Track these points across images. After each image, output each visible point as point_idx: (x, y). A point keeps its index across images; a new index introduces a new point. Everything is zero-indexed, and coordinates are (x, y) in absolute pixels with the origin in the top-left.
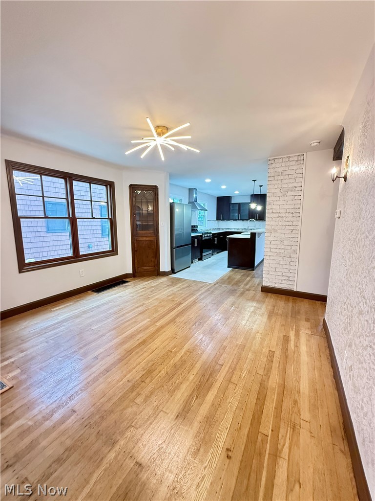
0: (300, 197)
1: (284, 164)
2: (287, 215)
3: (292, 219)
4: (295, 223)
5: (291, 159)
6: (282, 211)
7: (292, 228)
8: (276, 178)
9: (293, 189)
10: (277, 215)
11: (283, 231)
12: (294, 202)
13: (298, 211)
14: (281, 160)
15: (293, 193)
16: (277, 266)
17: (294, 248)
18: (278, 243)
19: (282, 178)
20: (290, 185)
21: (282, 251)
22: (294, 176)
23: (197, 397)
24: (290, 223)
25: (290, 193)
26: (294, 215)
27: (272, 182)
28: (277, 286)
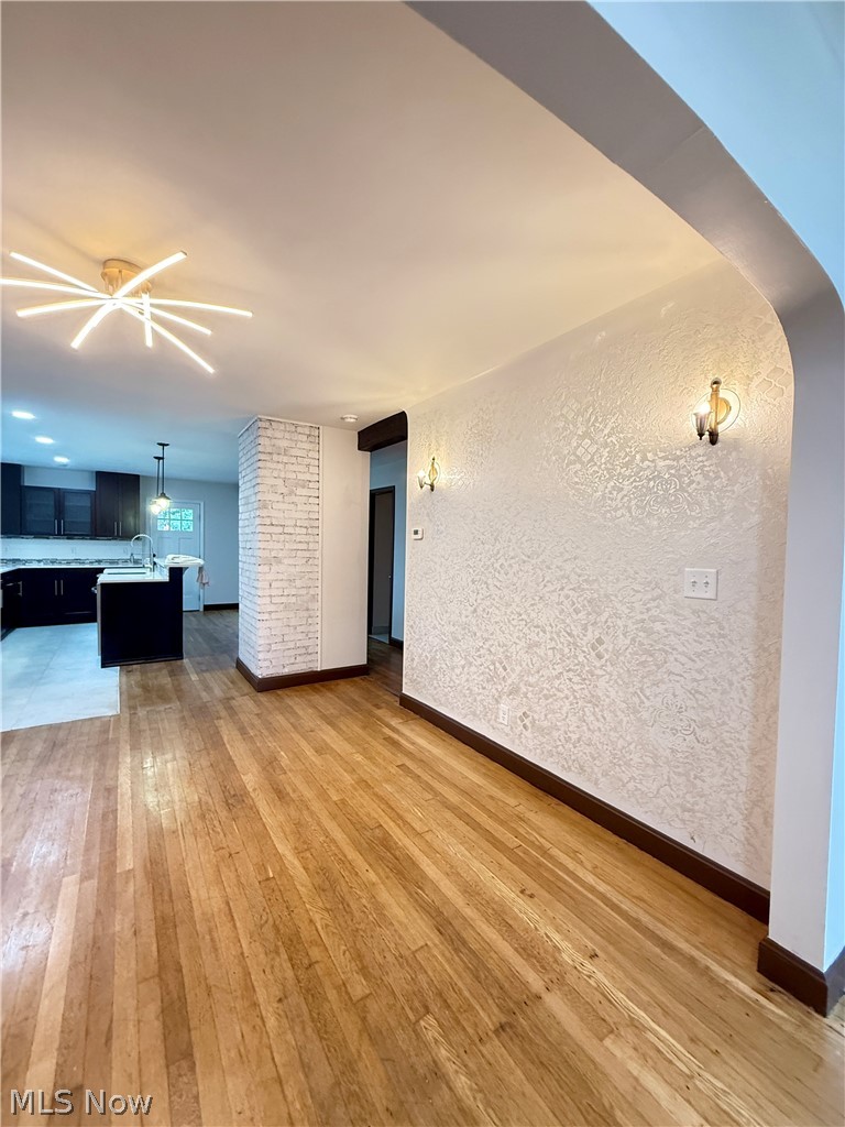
0: (316, 501)
1: (287, 435)
2: (298, 530)
3: (306, 538)
4: (311, 546)
5: (299, 429)
6: (288, 523)
7: (307, 554)
8: (275, 457)
9: (305, 484)
10: (280, 530)
11: (291, 561)
12: (308, 508)
13: (315, 523)
14: (282, 427)
15: (305, 492)
16: (286, 630)
17: (312, 592)
18: (285, 584)
19: (285, 459)
20: (300, 476)
21: (293, 600)
22: (307, 461)
23: (421, 888)
24: (304, 546)
25: (300, 491)
26: (310, 531)
27: (269, 465)
28: (287, 671)
